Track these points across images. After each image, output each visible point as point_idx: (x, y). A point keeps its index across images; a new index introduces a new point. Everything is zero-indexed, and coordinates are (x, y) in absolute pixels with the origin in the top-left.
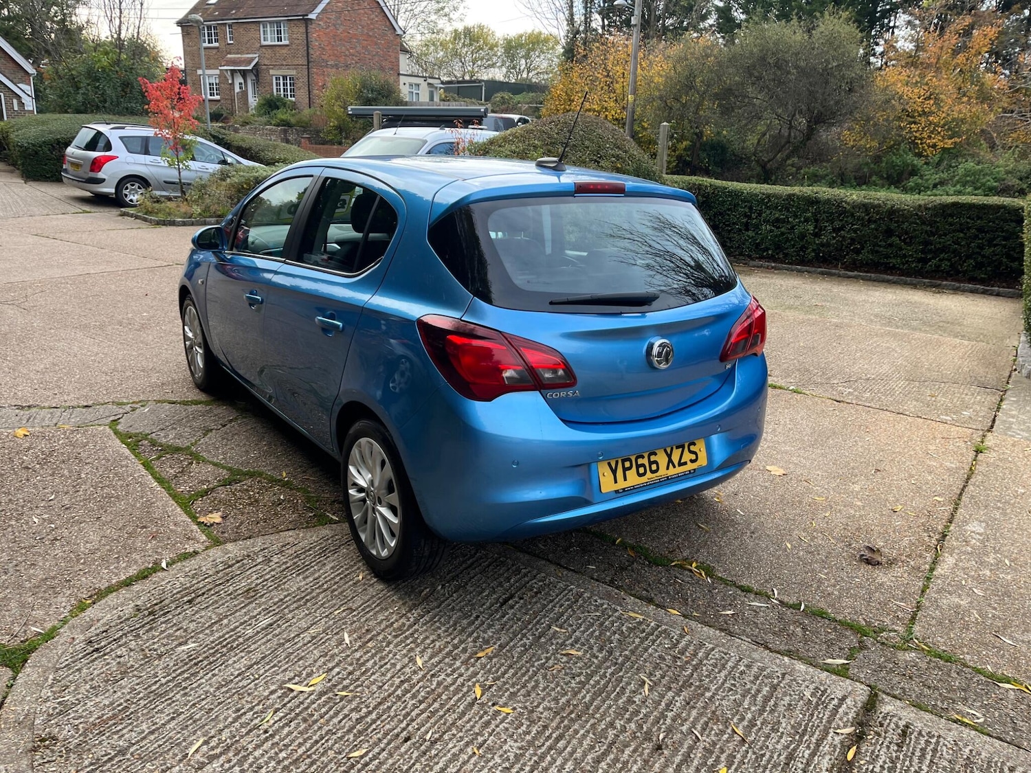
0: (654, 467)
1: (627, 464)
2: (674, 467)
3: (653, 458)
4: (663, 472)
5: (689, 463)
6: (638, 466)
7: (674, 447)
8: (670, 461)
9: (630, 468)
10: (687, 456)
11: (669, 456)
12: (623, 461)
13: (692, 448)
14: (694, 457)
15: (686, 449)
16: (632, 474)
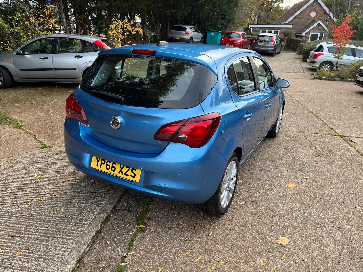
0: (113, 169)
1: (103, 162)
2: (122, 174)
3: (114, 165)
4: (116, 173)
5: (130, 176)
6: (107, 165)
7: (125, 166)
8: (121, 171)
9: (104, 164)
10: (130, 173)
11: (122, 168)
12: (102, 160)
13: (134, 171)
14: (133, 175)
15: (130, 170)
16: (104, 166)
